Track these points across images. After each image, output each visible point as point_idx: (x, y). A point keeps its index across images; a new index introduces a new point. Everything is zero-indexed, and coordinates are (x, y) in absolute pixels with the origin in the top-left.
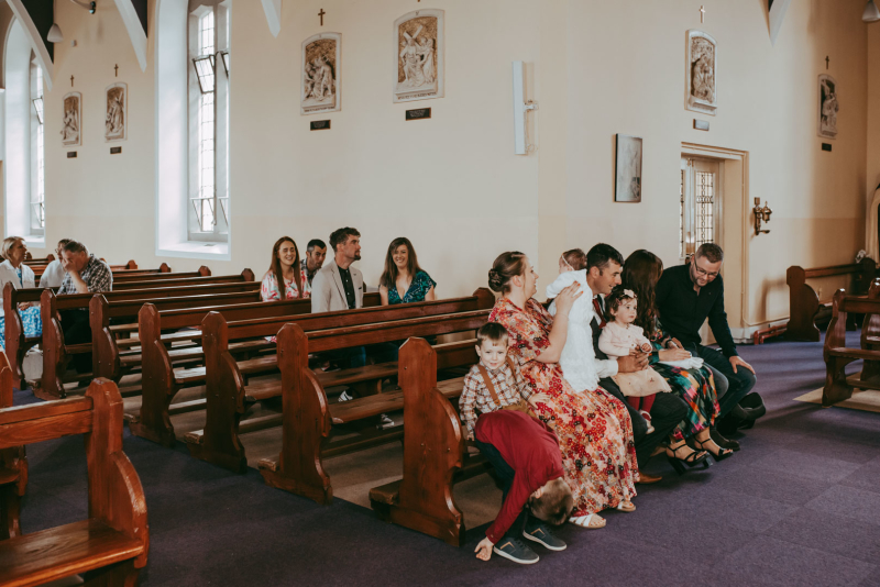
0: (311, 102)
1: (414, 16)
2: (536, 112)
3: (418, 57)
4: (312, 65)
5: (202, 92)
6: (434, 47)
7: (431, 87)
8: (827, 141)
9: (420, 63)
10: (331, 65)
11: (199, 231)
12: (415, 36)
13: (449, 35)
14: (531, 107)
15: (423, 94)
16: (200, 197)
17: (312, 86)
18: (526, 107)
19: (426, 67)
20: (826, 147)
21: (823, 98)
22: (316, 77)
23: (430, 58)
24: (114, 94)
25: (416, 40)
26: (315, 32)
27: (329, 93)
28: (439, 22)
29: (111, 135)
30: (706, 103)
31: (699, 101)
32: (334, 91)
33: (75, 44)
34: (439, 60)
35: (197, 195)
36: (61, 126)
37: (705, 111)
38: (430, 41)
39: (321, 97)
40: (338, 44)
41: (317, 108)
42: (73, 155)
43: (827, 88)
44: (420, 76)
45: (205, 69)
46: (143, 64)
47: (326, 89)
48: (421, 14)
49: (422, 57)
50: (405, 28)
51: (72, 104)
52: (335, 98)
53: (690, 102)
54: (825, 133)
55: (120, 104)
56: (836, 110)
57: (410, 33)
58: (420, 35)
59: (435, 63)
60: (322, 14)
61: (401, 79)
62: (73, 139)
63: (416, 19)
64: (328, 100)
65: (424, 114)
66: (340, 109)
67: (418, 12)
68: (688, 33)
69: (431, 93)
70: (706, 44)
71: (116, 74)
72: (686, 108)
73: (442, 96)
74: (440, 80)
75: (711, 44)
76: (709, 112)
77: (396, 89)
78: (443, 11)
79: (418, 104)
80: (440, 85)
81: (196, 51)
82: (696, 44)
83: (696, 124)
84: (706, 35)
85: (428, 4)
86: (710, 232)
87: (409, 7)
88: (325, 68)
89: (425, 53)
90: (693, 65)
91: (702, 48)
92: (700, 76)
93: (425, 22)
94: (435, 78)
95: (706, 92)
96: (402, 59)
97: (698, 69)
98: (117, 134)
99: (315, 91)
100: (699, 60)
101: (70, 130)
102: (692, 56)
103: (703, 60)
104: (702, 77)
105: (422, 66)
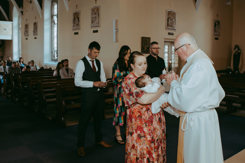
1: (95, 7)
5: (55, 24)
6: (99, 15)
8: (217, 37)
9: (95, 19)
11: (54, 59)
12: (95, 12)
13: (102, 12)
14: (117, 30)
16: (54, 50)
19: (97, 20)
20: (216, 39)
21: (215, 25)
22: (75, 22)
23: (98, 18)
25: (95, 13)
26: (76, 11)
27: (78, 26)
28: (100, 9)
30: (172, 28)
33: (27, 11)
34: (100, 18)
38: (98, 14)
39: (76, 26)
40: (80, 14)
43: (217, 23)
44: (95, 22)
48: (96, 7)
49: (96, 18)
51: (27, 26)
52: (79, 27)
54: (215, 35)
56: (220, 29)
57: (94, 12)
59: (99, 19)
60: (77, 6)
61: (92, 23)
62: (26, 35)
63: (95, 8)
65: (97, 31)
66: (80, 30)
67: (95, 6)
68: (166, 10)
69: (98, 26)
70: (173, 13)
71: (36, 19)
72: (166, 30)
73: (100, 27)
74: (100, 23)
75: (175, 13)
76: (173, 30)
77: (91, 25)
78: (100, 6)
79: (95, 29)
80: (100, 25)
81: (54, 14)
82: (169, 13)
83: (169, 34)
84: (173, 11)
85: (98, 5)
86: (177, 61)
87: (94, 5)
88: (77, 20)
89: (97, 17)
90: (168, 19)
91: (171, 14)
92: (170, 21)
93: (97, 9)
94: (99, 23)
95: (172, 25)
96: (92, 18)
97: (169, 20)
98: (35, 34)
99: (75, 25)
100: (170, 17)
101: (26, 33)
102: (168, 16)
103: (171, 17)
104: (171, 22)
105: (96, 20)
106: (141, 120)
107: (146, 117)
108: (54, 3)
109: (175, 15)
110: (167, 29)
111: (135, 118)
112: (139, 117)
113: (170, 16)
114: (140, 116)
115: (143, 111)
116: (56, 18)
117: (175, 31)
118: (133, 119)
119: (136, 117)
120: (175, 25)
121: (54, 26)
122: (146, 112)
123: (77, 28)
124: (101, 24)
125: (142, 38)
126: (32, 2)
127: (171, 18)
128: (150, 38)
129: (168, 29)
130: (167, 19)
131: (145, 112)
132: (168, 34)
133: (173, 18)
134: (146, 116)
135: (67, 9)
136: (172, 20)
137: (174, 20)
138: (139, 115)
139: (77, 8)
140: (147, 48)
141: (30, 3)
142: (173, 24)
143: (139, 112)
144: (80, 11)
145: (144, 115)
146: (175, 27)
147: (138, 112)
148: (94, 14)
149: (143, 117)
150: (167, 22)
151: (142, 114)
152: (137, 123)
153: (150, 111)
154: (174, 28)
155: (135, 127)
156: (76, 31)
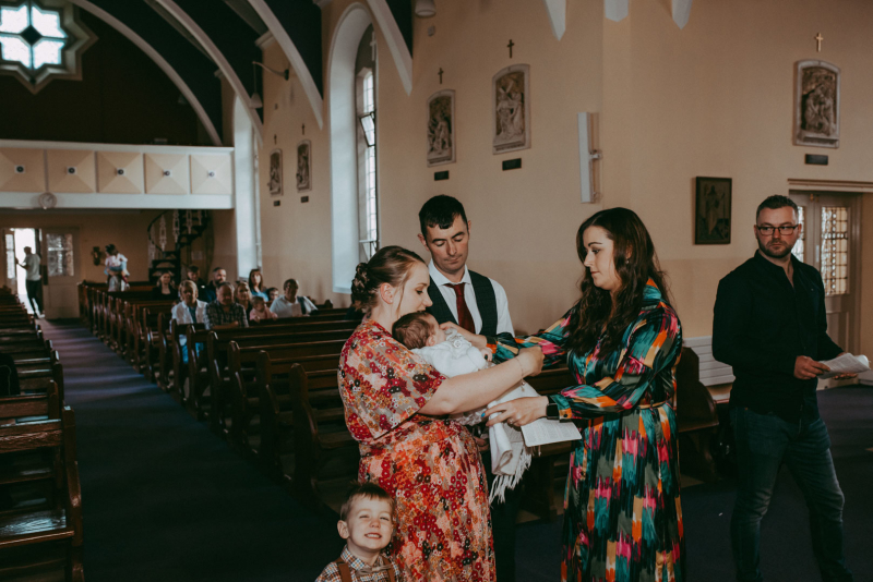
0: (434, 155)
1: (506, 72)
2: (601, 162)
3: (508, 111)
4: (435, 120)
5: (369, 146)
6: (522, 101)
7: (520, 139)
9: (510, 116)
10: (448, 120)
12: (508, 90)
13: (535, 87)
14: (596, 156)
15: (514, 145)
16: (369, 240)
17: (434, 140)
18: (591, 157)
19: (517, 119)
22: (436, 131)
23: (519, 112)
24: (303, 151)
25: (509, 95)
26: (437, 90)
28: (526, 77)
29: (301, 186)
30: (823, 136)
31: (811, 135)
32: (450, 145)
33: (276, 107)
34: (526, 113)
35: (366, 238)
36: (268, 179)
37: (821, 145)
38: (519, 96)
39: (441, 150)
40: (452, 101)
41: (438, 160)
42: (277, 203)
44: (510, 129)
45: (368, 125)
46: (320, 123)
47: (444, 143)
48: (512, 70)
49: (512, 111)
50: (500, 83)
51: (276, 160)
52: (451, 151)
53: (799, 136)
55: (306, 158)
57: (504, 89)
58: (512, 89)
59: (523, 116)
60: (441, 72)
61: (498, 132)
62: (276, 190)
63: (509, 75)
64: (446, 153)
65: (515, 164)
66: (455, 161)
67: (509, 68)
68: (796, 64)
69: (520, 144)
70: (825, 73)
71: (303, 133)
72: (795, 144)
73: (530, 147)
74: (527, 132)
75: (832, 72)
76: (828, 145)
77: (494, 141)
78: (529, 66)
79: (511, 155)
80: (527, 137)
81: (363, 109)
82: (809, 74)
83: (809, 159)
84: (823, 64)
85: (518, 60)
86: (844, 269)
87: (503, 64)
88: (442, 124)
89: (515, 107)
90: (805, 98)
91: (817, 79)
92: (813, 109)
93: (515, 77)
94: (523, 130)
95: (821, 125)
96: (498, 114)
97: (810, 101)
98: (304, 185)
99: (435, 145)
100: (813, 91)
101: (274, 182)
102: (803, 89)
103: (819, 91)
104: (816, 109)
105: (512, 119)
106: (428, 490)
107: (442, 478)
108: (364, 69)
109: (836, 82)
110: (798, 142)
111: (406, 486)
112: (420, 482)
113: (813, 87)
114: (425, 477)
115: (433, 457)
116: (373, 126)
117: (836, 148)
118: (398, 491)
119: (408, 481)
120: (832, 125)
121: (366, 153)
122: (442, 461)
123: (445, 153)
124: (530, 132)
125: (699, 181)
126: (291, 73)
127: (818, 96)
128: (729, 181)
129: (807, 139)
130: (799, 100)
131: (437, 460)
132: (803, 159)
133: (826, 94)
134: (443, 474)
135: (408, 86)
136: (821, 103)
137: (829, 102)
138: (419, 475)
139: (441, 82)
140: (720, 221)
141: (283, 79)
142: (824, 120)
143: (420, 462)
144: (454, 91)
145: (437, 470)
146: (834, 131)
147: (416, 462)
148: (506, 99)
149: (435, 479)
150: (799, 115)
151: (429, 468)
152: (415, 503)
153: (455, 454)
154: (828, 134)
155: (408, 519)
156: (441, 168)
